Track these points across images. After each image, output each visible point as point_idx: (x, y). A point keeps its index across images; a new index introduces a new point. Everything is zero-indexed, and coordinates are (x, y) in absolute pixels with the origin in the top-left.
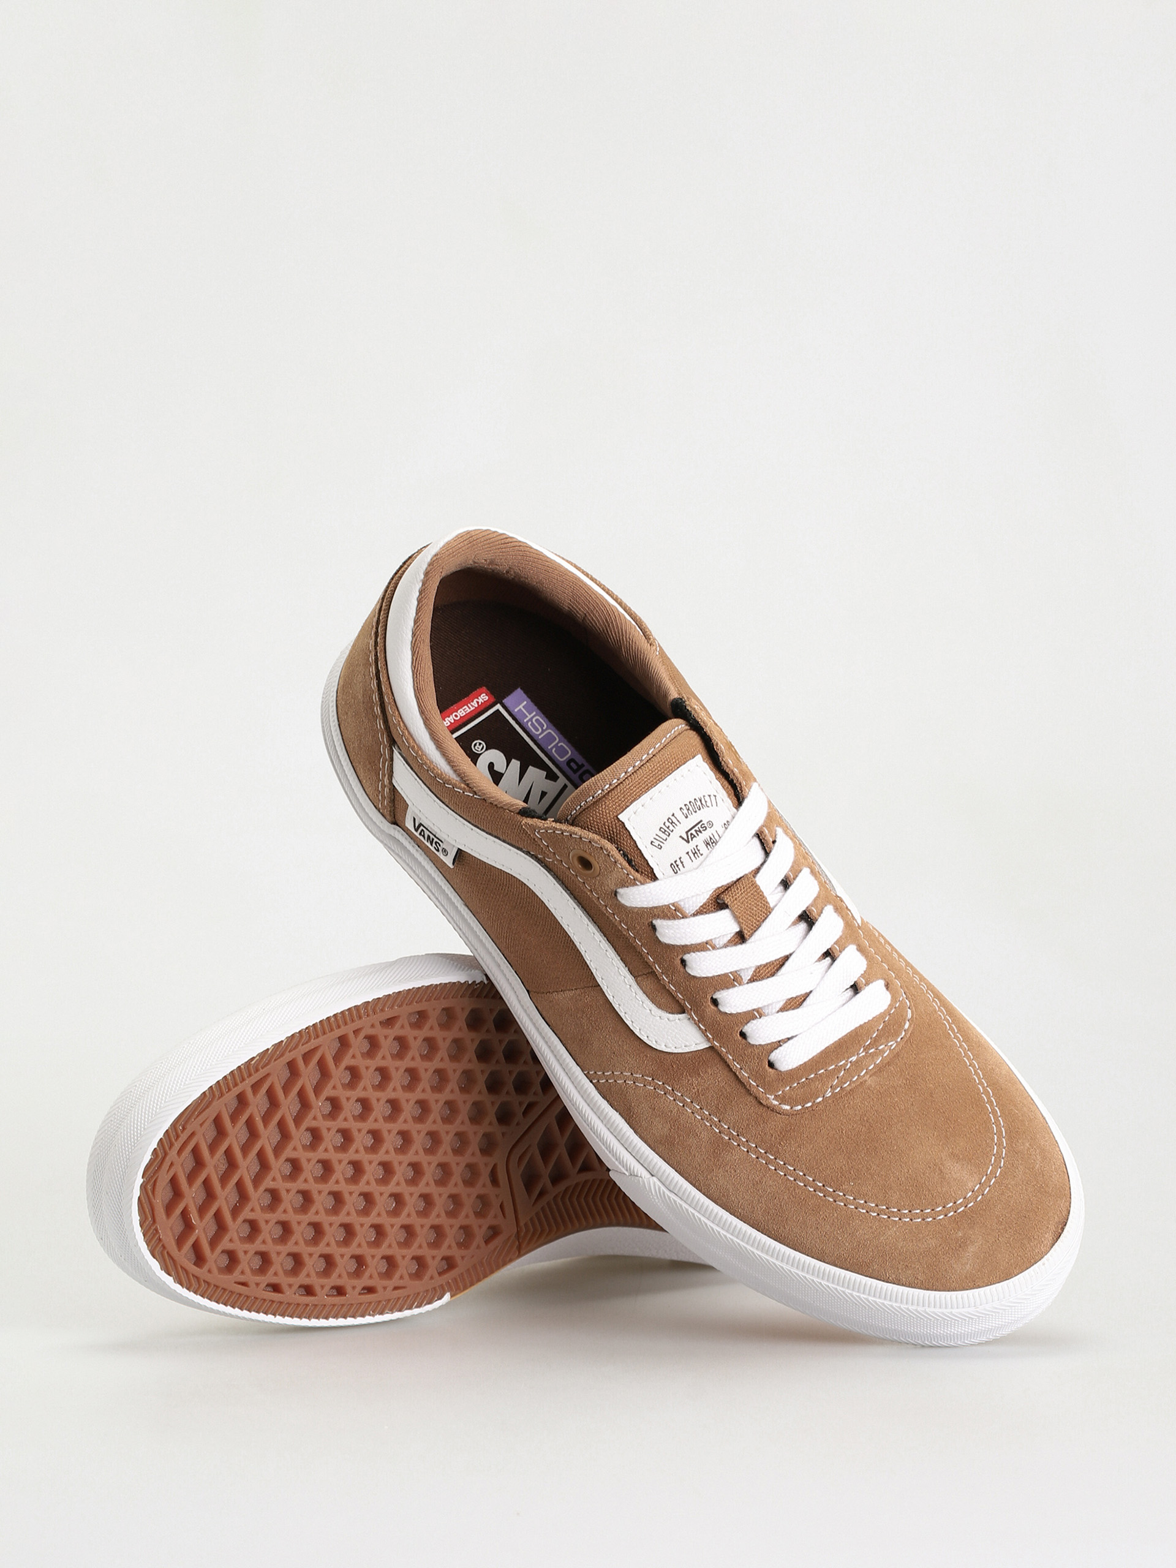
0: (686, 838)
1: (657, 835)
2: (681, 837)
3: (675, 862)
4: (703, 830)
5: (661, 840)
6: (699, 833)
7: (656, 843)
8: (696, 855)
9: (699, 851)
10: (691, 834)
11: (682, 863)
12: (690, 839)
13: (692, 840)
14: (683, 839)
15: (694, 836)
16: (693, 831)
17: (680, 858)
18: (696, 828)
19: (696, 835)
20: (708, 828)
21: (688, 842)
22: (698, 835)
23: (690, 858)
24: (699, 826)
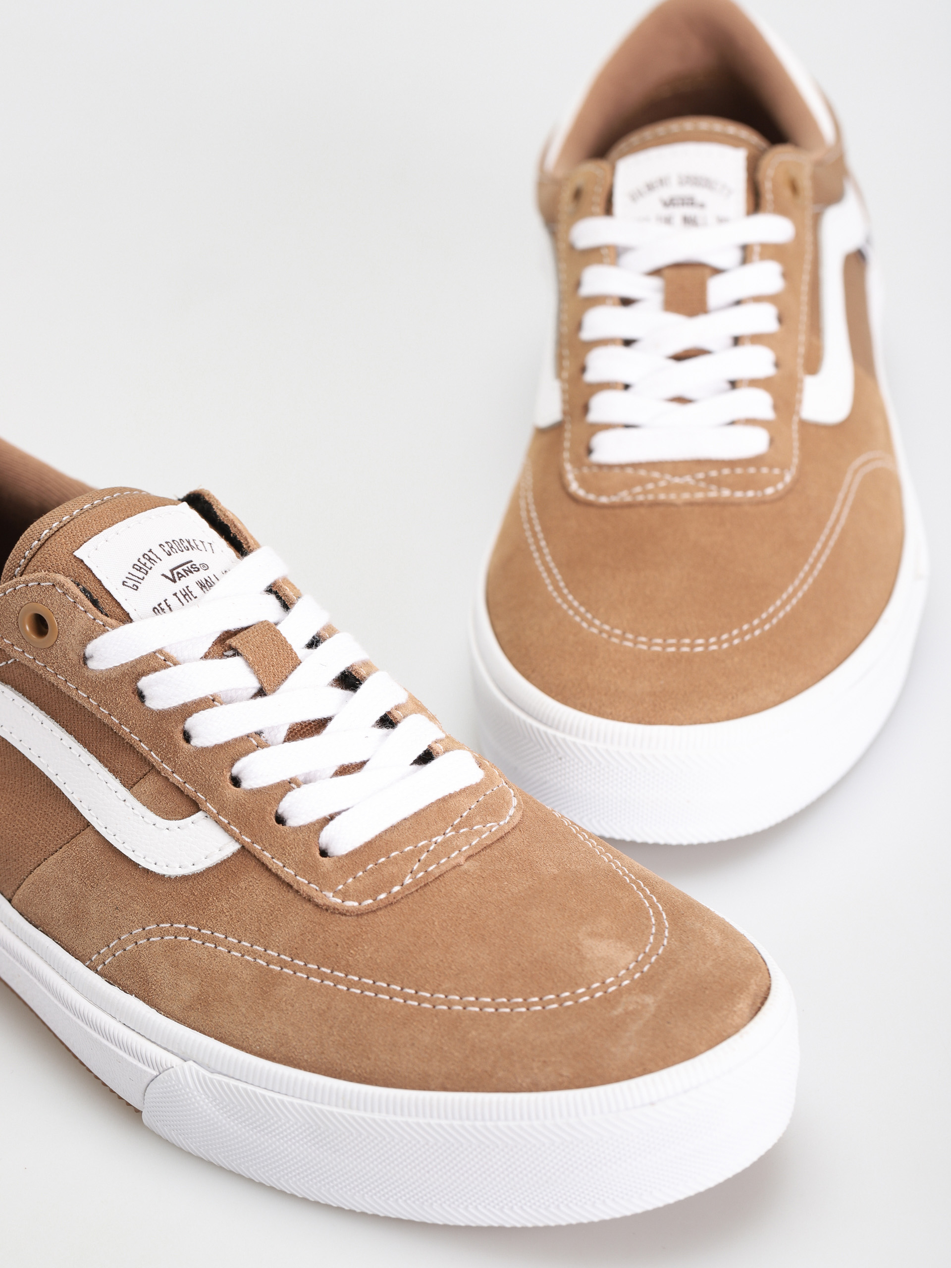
0: (171, 576)
1: (129, 573)
2: (163, 575)
3: (159, 605)
4: (194, 571)
5: (136, 579)
6: (188, 573)
7: (130, 583)
8: (187, 597)
9: (191, 592)
10: (178, 573)
11: (169, 606)
12: (177, 579)
13: (180, 579)
14: (167, 577)
15: (183, 576)
16: (180, 570)
17: (165, 601)
18: (185, 567)
19: (185, 575)
20: (201, 569)
21: (174, 581)
22: (188, 575)
23: (179, 599)
24: (189, 565)
